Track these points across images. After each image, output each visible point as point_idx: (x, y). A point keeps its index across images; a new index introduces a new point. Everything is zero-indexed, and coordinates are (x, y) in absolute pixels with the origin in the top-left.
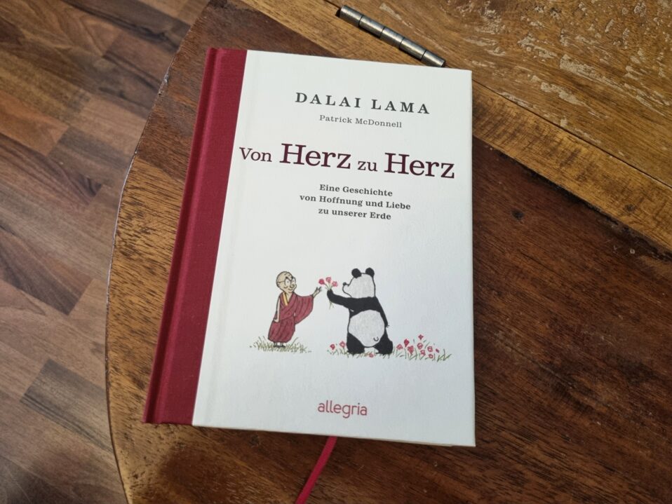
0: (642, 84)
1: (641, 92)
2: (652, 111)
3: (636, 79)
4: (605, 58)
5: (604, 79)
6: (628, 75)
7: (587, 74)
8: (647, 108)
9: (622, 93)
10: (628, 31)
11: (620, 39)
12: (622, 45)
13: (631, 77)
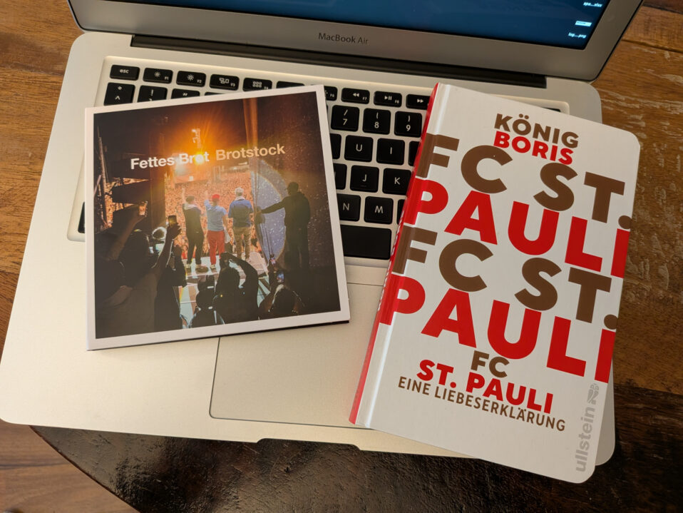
0: (625, 113)
1: (624, 104)
2: (608, 89)
3: (632, 116)
4: (666, 127)
5: (658, 105)
6: (640, 117)
7: (673, 105)
8: (611, 90)
9: (637, 97)
10: (660, 164)
11: (663, 152)
12: (659, 146)
13: (637, 117)
